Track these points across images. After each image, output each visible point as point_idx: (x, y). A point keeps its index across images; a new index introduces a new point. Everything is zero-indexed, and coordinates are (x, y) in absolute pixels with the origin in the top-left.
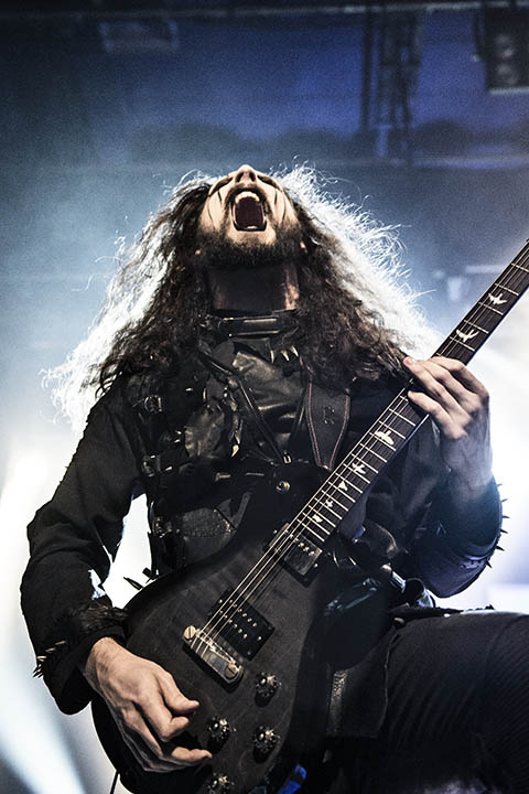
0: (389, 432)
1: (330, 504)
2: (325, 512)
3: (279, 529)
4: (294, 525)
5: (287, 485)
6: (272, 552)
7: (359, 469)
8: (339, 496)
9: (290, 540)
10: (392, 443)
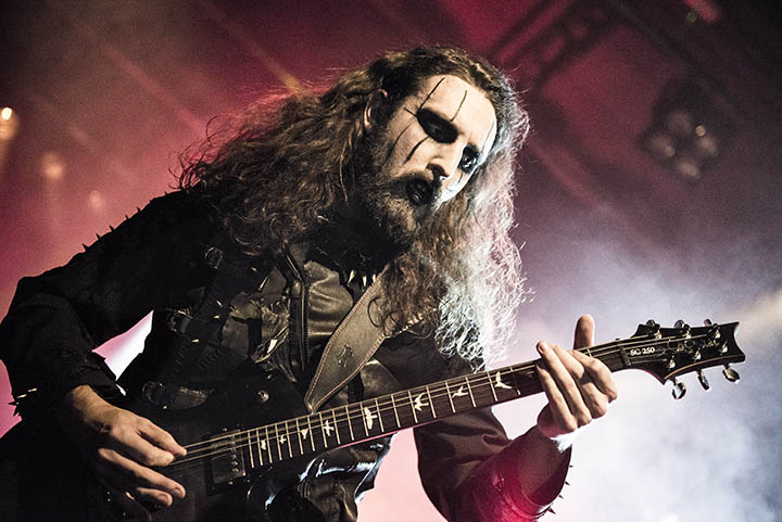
0: (375, 416)
1: (282, 440)
2: (273, 443)
3: (230, 430)
4: (243, 436)
5: (266, 396)
6: (209, 444)
7: (328, 428)
8: (294, 439)
9: (230, 446)
10: (370, 427)
